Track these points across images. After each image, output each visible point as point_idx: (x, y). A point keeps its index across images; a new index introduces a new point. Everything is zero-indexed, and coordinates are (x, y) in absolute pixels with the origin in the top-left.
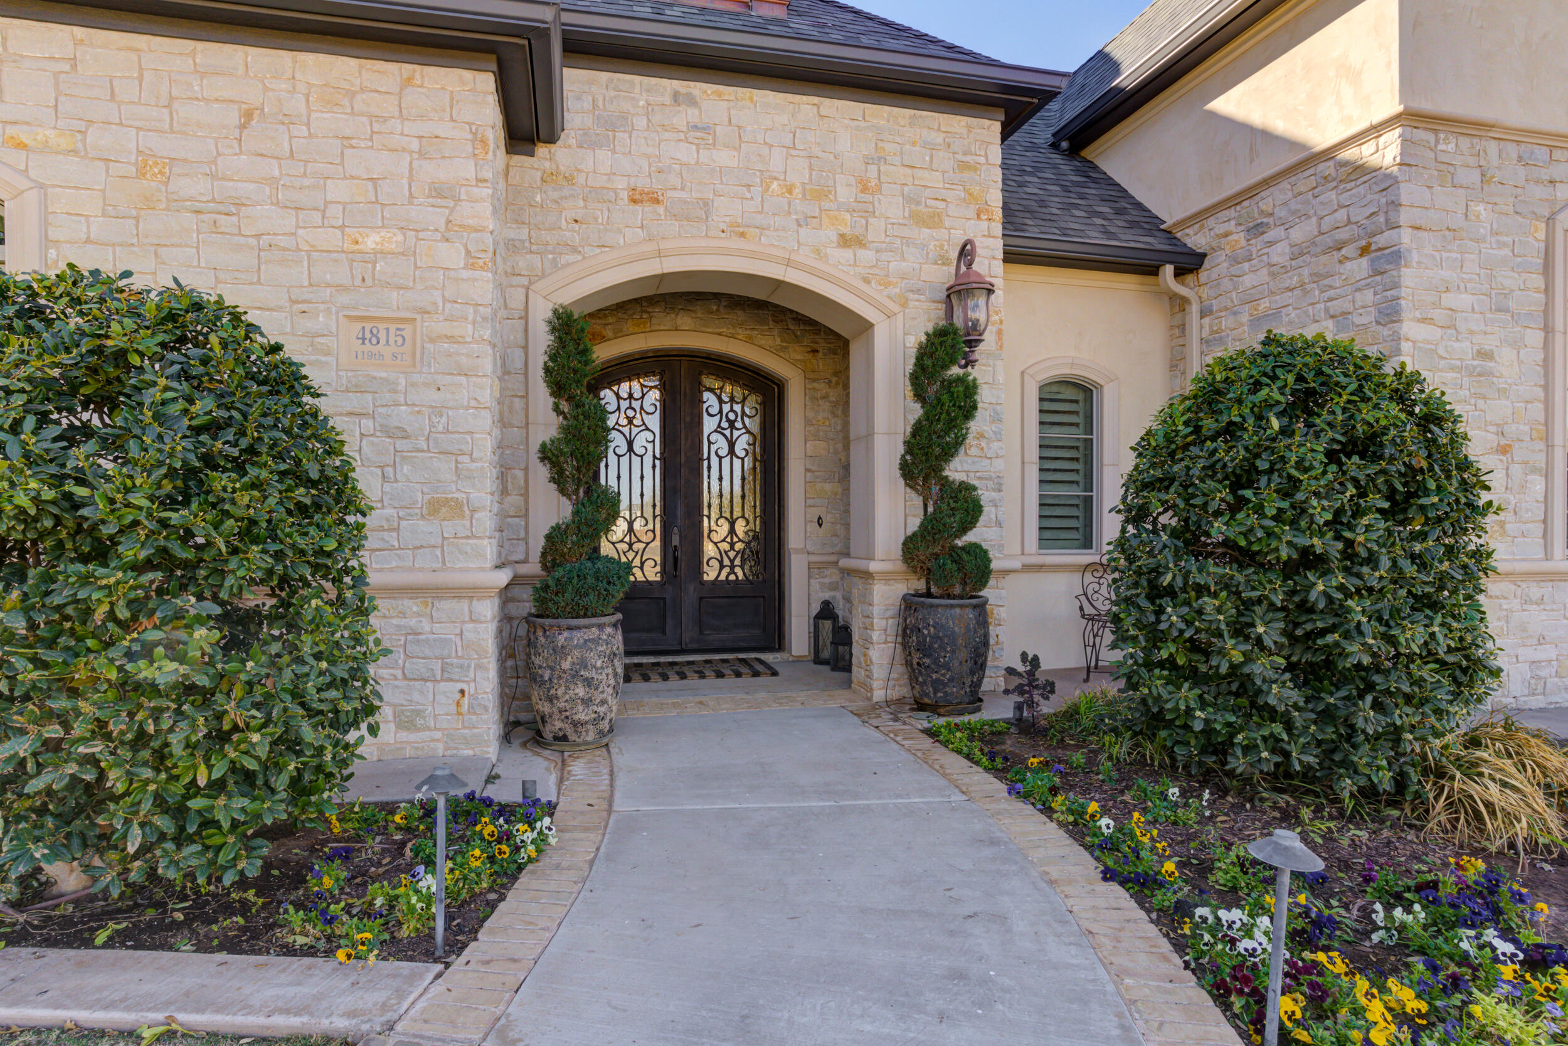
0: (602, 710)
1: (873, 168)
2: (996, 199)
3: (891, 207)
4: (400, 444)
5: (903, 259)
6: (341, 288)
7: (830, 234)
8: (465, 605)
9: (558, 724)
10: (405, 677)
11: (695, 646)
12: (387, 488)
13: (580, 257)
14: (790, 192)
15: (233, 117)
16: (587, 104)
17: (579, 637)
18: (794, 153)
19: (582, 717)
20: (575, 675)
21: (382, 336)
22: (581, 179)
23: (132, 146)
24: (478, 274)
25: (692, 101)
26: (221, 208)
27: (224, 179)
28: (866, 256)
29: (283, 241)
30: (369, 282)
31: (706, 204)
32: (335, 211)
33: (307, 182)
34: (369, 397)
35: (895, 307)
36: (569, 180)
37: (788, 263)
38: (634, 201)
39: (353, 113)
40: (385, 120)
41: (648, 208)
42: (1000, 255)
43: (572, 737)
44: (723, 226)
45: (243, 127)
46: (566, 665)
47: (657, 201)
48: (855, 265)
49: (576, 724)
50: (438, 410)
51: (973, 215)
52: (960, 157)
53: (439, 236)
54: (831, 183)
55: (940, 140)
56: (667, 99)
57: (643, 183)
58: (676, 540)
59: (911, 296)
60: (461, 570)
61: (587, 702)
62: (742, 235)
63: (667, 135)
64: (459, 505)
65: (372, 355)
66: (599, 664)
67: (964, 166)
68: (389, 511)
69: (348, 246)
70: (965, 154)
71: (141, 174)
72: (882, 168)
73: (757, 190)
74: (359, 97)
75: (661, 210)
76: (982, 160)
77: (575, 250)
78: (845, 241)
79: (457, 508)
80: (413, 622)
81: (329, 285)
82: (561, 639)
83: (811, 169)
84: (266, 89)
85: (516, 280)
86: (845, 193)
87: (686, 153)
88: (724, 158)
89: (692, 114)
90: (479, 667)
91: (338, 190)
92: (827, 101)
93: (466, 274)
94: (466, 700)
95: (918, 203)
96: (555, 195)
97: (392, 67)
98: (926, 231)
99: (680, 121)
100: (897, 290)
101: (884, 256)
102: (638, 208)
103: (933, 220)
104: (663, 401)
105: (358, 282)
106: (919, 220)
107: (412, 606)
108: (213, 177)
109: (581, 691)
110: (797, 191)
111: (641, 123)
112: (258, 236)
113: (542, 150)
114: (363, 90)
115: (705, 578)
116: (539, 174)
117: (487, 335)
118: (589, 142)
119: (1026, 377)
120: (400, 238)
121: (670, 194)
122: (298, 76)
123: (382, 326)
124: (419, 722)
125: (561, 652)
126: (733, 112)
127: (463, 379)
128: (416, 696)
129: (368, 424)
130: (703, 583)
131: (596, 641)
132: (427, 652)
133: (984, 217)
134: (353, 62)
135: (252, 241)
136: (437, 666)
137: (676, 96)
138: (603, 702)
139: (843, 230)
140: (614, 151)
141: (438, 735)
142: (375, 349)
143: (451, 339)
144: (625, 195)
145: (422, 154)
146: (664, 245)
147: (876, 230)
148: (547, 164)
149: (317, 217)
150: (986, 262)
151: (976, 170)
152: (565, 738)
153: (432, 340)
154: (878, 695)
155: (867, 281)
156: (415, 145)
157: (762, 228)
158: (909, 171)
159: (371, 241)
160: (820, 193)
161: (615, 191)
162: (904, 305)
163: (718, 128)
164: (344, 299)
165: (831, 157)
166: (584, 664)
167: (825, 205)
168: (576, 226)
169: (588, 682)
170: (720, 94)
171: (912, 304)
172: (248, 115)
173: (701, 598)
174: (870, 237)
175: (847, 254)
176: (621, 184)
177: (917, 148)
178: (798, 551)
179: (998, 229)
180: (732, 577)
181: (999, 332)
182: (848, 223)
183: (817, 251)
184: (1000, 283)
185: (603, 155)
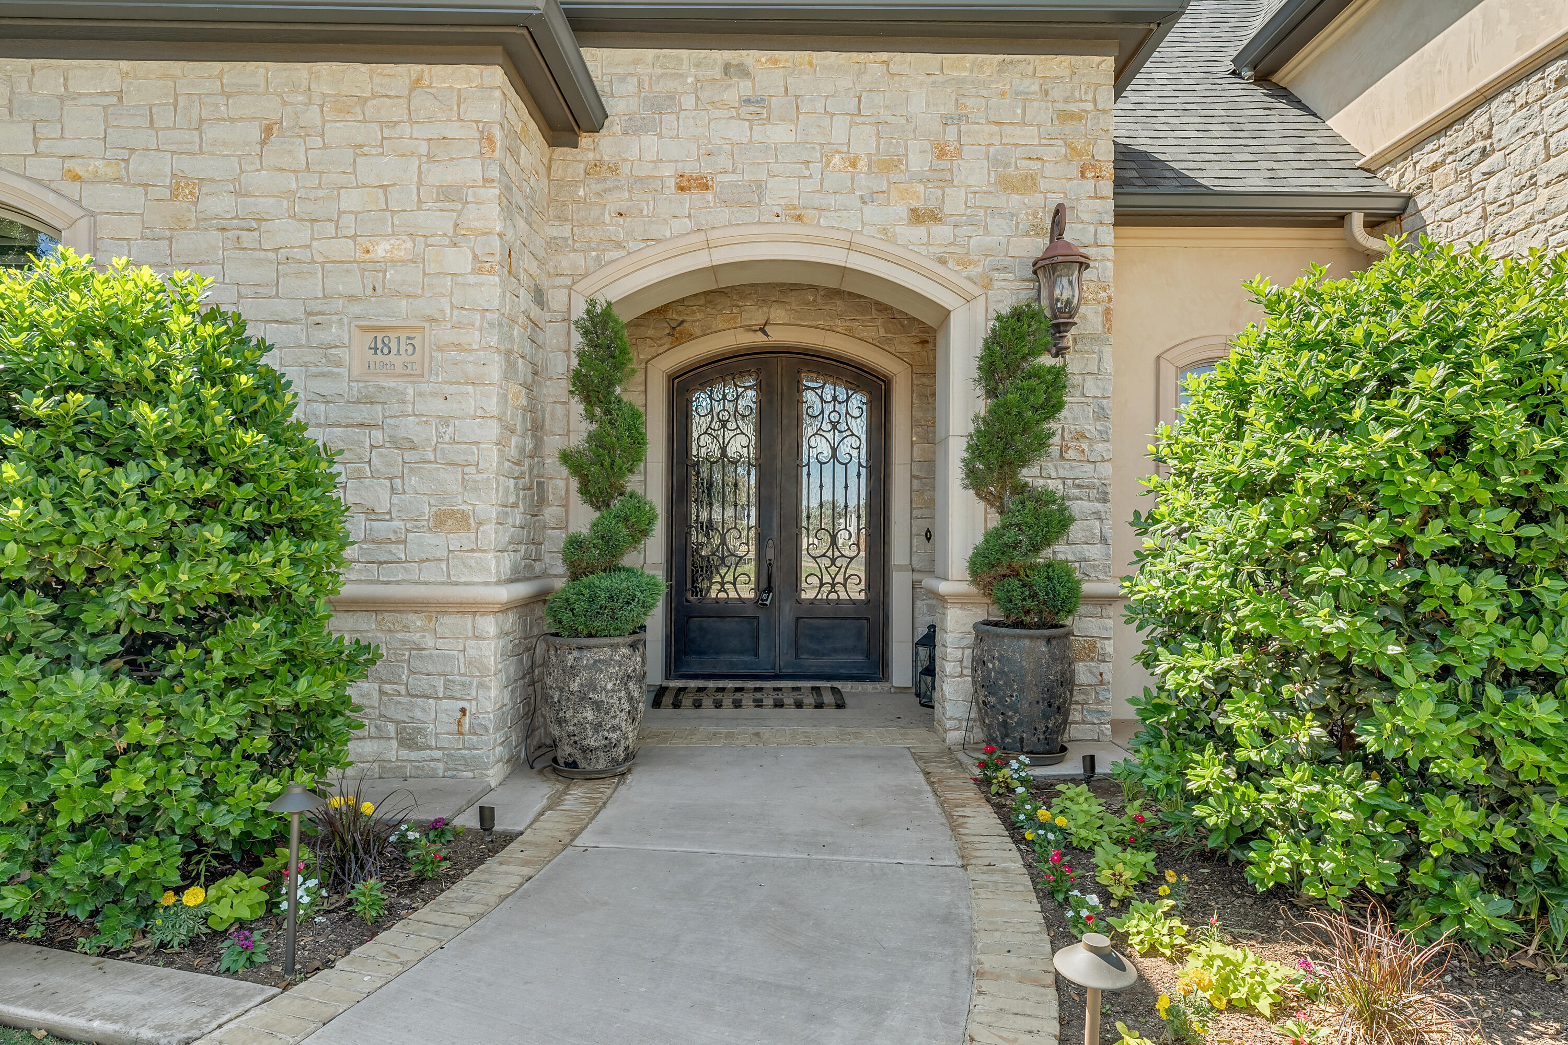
0: (614, 736)
1: (952, 130)
2: (1105, 151)
3: (974, 172)
4: (408, 456)
5: (987, 233)
6: (353, 298)
7: (900, 210)
8: (468, 619)
9: (568, 750)
10: (409, 694)
11: (790, 671)
12: (395, 499)
13: (624, 253)
14: (854, 165)
15: (255, 133)
16: (631, 86)
17: (588, 657)
18: (859, 120)
19: (592, 743)
20: (584, 698)
21: (393, 345)
22: (625, 169)
23: (168, 170)
24: (484, 278)
25: (743, 71)
26: (243, 224)
27: (245, 195)
28: (942, 232)
29: (298, 254)
30: (379, 291)
31: (759, 187)
32: (349, 220)
33: (320, 193)
34: (379, 408)
35: (974, 290)
36: (614, 169)
37: (850, 247)
38: (682, 189)
39: (364, 121)
40: (395, 124)
41: (696, 194)
42: (1110, 218)
43: (582, 764)
44: (777, 210)
45: (263, 143)
46: (574, 686)
47: (707, 187)
48: (928, 243)
49: (585, 750)
50: (445, 421)
51: (1076, 173)
52: (1060, 106)
53: (447, 241)
54: (901, 151)
55: (1035, 88)
56: (717, 73)
57: (690, 169)
59: (996, 275)
60: (466, 584)
61: (597, 727)
62: (799, 218)
63: (718, 114)
64: (465, 517)
65: (383, 365)
66: (610, 686)
67: (1065, 116)
68: (397, 524)
69: (360, 256)
70: (1067, 101)
71: (174, 195)
72: (963, 128)
73: (816, 167)
74: (369, 103)
75: (710, 196)
76: (1089, 106)
77: (619, 245)
78: (917, 217)
79: (462, 520)
80: (416, 637)
81: (341, 296)
82: (571, 659)
83: (879, 137)
84: (284, 103)
85: (559, 281)
86: (918, 161)
87: (738, 131)
88: (780, 133)
89: (745, 87)
90: (481, 685)
91: (351, 200)
92: (898, 56)
93: (472, 279)
94: (467, 719)
95: (1007, 165)
96: (599, 187)
97: (402, 69)
98: (1015, 198)
99: (731, 96)
100: (980, 269)
101: (964, 231)
102: (686, 195)
103: (1027, 183)
104: (759, 403)
105: (369, 291)
106: (1007, 185)
107: (418, 621)
108: (238, 193)
109: (589, 715)
110: (862, 164)
111: (689, 102)
112: (276, 250)
113: (585, 140)
114: (374, 96)
115: (803, 596)
116: (582, 166)
117: (494, 341)
118: (635, 128)
119: (1163, 362)
120: (409, 244)
121: (720, 178)
122: (313, 86)
123: (393, 336)
124: (420, 740)
125: (572, 672)
126: (790, 80)
127: (470, 389)
128: (418, 714)
129: (377, 435)
130: (799, 601)
131: (608, 662)
132: (430, 668)
133: (1089, 175)
134: (363, 67)
135: (272, 255)
136: (440, 683)
137: (727, 68)
138: (614, 729)
139: (914, 204)
140: (660, 136)
141: (438, 754)
142: (386, 359)
143: (459, 347)
144: (672, 183)
145: (431, 158)
146: (713, 235)
147: (954, 201)
148: (591, 155)
149: (330, 228)
150: (1092, 228)
151: (1080, 118)
152: (574, 765)
153: (440, 349)
155: (942, 261)
156: (423, 148)
157: (821, 209)
158: (995, 128)
159: (381, 250)
160: (889, 164)
161: (661, 178)
162: (987, 285)
163: (774, 100)
164: (356, 309)
165: (903, 121)
166: (592, 685)
167: (894, 177)
168: (621, 220)
169: (597, 705)
170: (775, 62)
171: (997, 285)
172: (268, 130)
173: (797, 619)
174: (947, 210)
175: (918, 232)
176: (667, 171)
177: (1007, 101)
178: (900, 568)
179: (1107, 188)
180: (833, 596)
181: (1107, 312)
182: (922, 196)
183: (885, 231)
184: (1110, 252)
185: (650, 140)
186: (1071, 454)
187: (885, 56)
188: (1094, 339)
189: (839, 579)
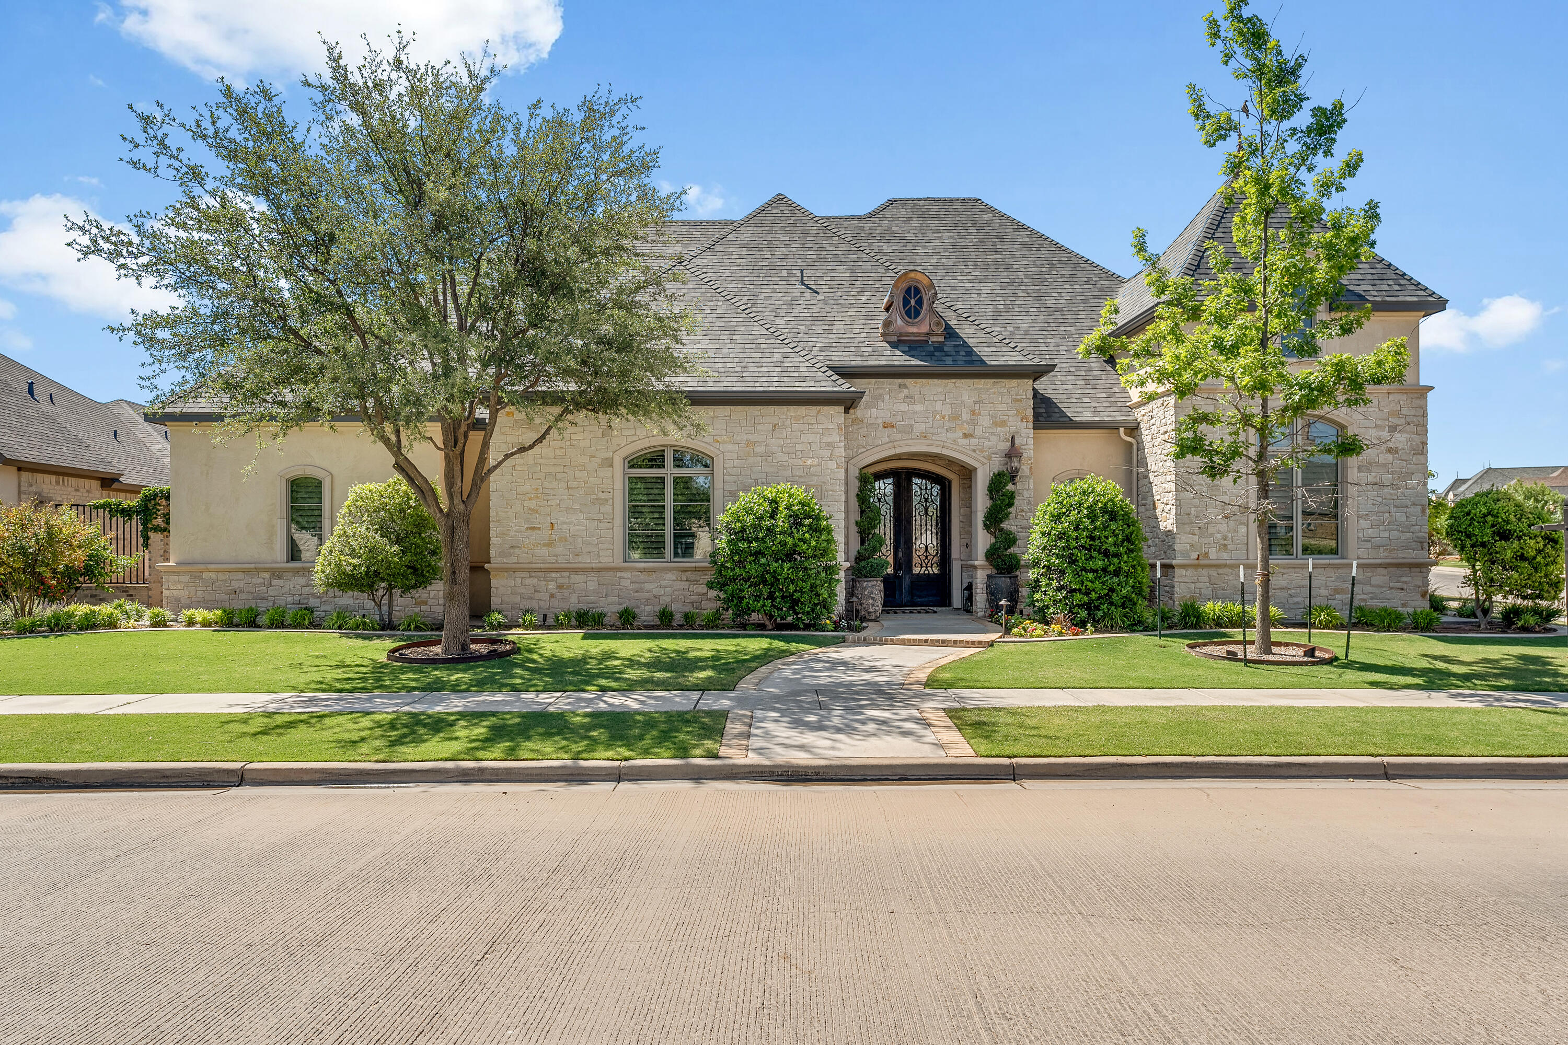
0: (876, 610)
1: (977, 406)
2: (1030, 413)
3: (985, 420)
5: (990, 441)
6: (801, 477)
7: (960, 434)
11: (909, 604)
13: (867, 451)
14: (944, 419)
17: (870, 584)
18: (945, 403)
21: (812, 490)
22: (865, 420)
23: (745, 439)
24: (840, 470)
25: (905, 387)
26: (768, 455)
27: (768, 446)
28: (974, 441)
29: (784, 463)
30: (808, 474)
31: (912, 427)
32: (799, 453)
33: (791, 445)
35: (985, 461)
36: (862, 421)
38: (885, 427)
39: (803, 423)
40: (812, 424)
41: (890, 429)
42: (1032, 435)
43: (868, 617)
44: (918, 435)
45: (773, 430)
46: (865, 593)
47: (893, 427)
48: (968, 445)
49: (869, 613)
51: (1019, 420)
52: (1014, 396)
53: (828, 459)
54: (960, 413)
55: (1006, 391)
56: (896, 387)
57: (888, 420)
58: (900, 555)
59: (993, 455)
61: (873, 605)
62: (926, 438)
63: (897, 401)
66: (876, 595)
67: (1016, 400)
69: (803, 464)
70: (1017, 395)
71: (747, 447)
72: (981, 405)
73: (931, 419)
74: (805, 418)
75: (894, 430)
76: (1024, 397)
77: (865, 448)
78: (966, 436)
81: (797, 476)
82: (865, 584)
83: (952, 408)
86: (965, 416)
87: (904, 407)
88: (918, 407)
89: (906, 392)
91: (799, 447)
92: (958, 381)
93: (836, 470)
95: (996, 418)
96: (856, 427)
98: (999, 429)
99: (901, 395)
100: (987, 454)
101: (983, 440)
102: (886, 430)
103: (1003, 424)
105: (805, 474)
106: (996, 424)
109: (871, 601)
110: (947, 418)
111: (887, 397)
112: (777, 462)
114: (806, 416)
115: (914, 572)
116: (850, 419)
117: (843, 489)
118: (869, 408)
119: (1055, 480)
120: (817, 460)
121: (898, 423)
122: (788, 413)
125: (865, 589)
126: (921, 389)
127: (836, 503)
130: (913, 575)
131: (875, 585)
133: (1024, 421)
135: (776, 464)
137: (900, 386)
139: (965, 431)
140: (878, 410)
143: (833, 491)
144: (882, 426)
145: (823, 434)
146: (896, 444)
147: (978, 431)
148: (853, 416)
149: (794, 456)
150: (1025, 438)
151: (1021, 401)
153: (827, 491)
154: (980, 614)
155: (974, 451)
156: (821, 431)
157: (933, 435)
158: (992, 405)
159: (809, 462)
160: (955, 417)
161: (878, 424)
162: (990, 459)
163: (916, 396)
164: (802, 480)
165: (960, 403)
166: (871, 593)
167: (958, 422)
168: (864, 439)
169: (873, 598)
170: (916, 383)
171: (993, 462)
172: (775, 426)
173: (912, 581)
174: (976, 434)
175: (966, 441)
176: (880, 421)
177: (996, 395)
178: (956, 559)
179: (1030, 425)
180: (927, 572)
181: (1031, 468)
182: (967, 428)
183: (954, 441)
184: (1032, 447)
185: (873, 411)
186: (1019, 517)
187: (954, 381)
188: (1027, 477)
189: (929, 565)
